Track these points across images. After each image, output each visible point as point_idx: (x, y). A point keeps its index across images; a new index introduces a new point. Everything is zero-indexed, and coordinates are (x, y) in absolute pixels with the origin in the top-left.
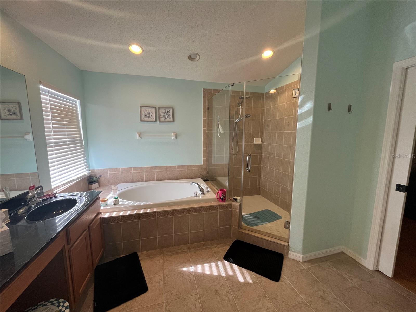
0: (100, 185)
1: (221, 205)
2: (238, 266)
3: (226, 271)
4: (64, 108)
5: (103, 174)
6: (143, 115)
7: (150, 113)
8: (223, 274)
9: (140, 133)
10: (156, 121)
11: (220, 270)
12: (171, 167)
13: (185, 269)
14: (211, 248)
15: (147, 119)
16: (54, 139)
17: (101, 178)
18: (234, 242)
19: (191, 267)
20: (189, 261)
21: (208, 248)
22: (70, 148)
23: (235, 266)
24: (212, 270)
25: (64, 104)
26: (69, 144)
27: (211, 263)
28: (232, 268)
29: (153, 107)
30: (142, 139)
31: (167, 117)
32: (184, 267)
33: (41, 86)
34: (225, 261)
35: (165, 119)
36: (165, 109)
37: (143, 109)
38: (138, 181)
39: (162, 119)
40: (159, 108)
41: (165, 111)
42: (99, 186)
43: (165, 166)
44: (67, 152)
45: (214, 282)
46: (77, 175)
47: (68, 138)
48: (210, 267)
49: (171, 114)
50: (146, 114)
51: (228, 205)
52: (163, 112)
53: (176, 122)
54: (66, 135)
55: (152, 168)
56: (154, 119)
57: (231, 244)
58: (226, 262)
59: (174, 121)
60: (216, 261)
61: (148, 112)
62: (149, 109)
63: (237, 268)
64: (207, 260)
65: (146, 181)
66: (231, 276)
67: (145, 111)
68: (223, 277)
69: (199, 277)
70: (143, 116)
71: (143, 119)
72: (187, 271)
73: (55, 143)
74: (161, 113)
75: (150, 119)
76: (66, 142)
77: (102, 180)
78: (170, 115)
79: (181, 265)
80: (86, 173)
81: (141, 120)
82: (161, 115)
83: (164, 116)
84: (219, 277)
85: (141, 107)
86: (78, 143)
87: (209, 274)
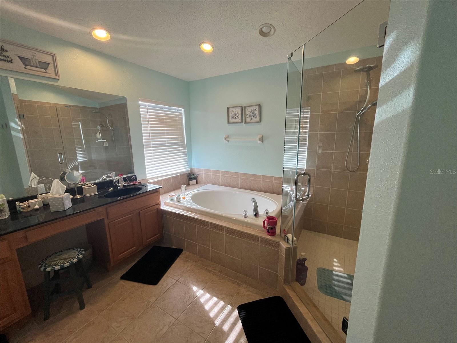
0: (199, 182)
1: (263, 239)
2: (243, 329)
3: (224, 322)
4: (165, 116)
5: (200, 173)
6: (231, 116)
7: (237, 114)
8: (217, 323)
9: (227, 136)
10: (242, 122)
11: (220, 315)
12: (255, 176)
13: (195, 288)
14: (239, 285)
15: (234, 120)
16: (153, 142)
17: (199, 176)
18: (274, 297)
19: (201, 290)
20: (206, 283)
21: (237, 283)
22: (168, 149)
23: (240, 325)
24: (213, 309)
25: (165, 114)
26: (168, 146)
27: (221, 301)
28: (234, 324)
29: (239, 107)
30: (229, 142)
31: (253, 116)
32: (197, 286)
33: (140, 102)
34: (237, 310)
35: (251, 119)
36: (251, 107)
37: (230, 110)
38: (225, 186)
39: (248, 120)
40: (245, 107)
41: (252, 110)
42: (197, 183)
43: (249, 174)
44: (166, 151)
45: (201, 322)
46: (174, 171)
47: (168, 141)
48: (216, 304)
49: (257, 112)
50: (233, 115)
51: (273, 241)
52: (249, 111)
53: (262, 122)
54: (165, 139)
55: (237, 174)
56: (240, 121)
57: (267, 296)
58: (236, 313)
59: (260, 121)
60: (227, 303)
61: (234, 113)
62: (236, 109)
63: (240, 329)
64: (221, 295)
65: (231, 187)
66: (222, 331)
67: (232, 112)
68: (214, 324)
69: (196, 305)
70: (230, 118)
71: (231, 121)
72: (195, 292)
73: (153, 144)
74: (247, 112)
75: (236, 121)
76: (165, 144)
77: (199, 178)
78: (256, 114)
79: (196, 282)
80: (184, 170)
81: (229, 122)
82: (247, 115)
83: (250, 116)
84: (211, 322)
85: (228, 108)
86: (179, 145)
87: (206, 310)
